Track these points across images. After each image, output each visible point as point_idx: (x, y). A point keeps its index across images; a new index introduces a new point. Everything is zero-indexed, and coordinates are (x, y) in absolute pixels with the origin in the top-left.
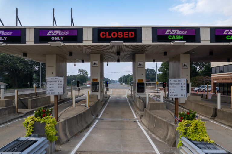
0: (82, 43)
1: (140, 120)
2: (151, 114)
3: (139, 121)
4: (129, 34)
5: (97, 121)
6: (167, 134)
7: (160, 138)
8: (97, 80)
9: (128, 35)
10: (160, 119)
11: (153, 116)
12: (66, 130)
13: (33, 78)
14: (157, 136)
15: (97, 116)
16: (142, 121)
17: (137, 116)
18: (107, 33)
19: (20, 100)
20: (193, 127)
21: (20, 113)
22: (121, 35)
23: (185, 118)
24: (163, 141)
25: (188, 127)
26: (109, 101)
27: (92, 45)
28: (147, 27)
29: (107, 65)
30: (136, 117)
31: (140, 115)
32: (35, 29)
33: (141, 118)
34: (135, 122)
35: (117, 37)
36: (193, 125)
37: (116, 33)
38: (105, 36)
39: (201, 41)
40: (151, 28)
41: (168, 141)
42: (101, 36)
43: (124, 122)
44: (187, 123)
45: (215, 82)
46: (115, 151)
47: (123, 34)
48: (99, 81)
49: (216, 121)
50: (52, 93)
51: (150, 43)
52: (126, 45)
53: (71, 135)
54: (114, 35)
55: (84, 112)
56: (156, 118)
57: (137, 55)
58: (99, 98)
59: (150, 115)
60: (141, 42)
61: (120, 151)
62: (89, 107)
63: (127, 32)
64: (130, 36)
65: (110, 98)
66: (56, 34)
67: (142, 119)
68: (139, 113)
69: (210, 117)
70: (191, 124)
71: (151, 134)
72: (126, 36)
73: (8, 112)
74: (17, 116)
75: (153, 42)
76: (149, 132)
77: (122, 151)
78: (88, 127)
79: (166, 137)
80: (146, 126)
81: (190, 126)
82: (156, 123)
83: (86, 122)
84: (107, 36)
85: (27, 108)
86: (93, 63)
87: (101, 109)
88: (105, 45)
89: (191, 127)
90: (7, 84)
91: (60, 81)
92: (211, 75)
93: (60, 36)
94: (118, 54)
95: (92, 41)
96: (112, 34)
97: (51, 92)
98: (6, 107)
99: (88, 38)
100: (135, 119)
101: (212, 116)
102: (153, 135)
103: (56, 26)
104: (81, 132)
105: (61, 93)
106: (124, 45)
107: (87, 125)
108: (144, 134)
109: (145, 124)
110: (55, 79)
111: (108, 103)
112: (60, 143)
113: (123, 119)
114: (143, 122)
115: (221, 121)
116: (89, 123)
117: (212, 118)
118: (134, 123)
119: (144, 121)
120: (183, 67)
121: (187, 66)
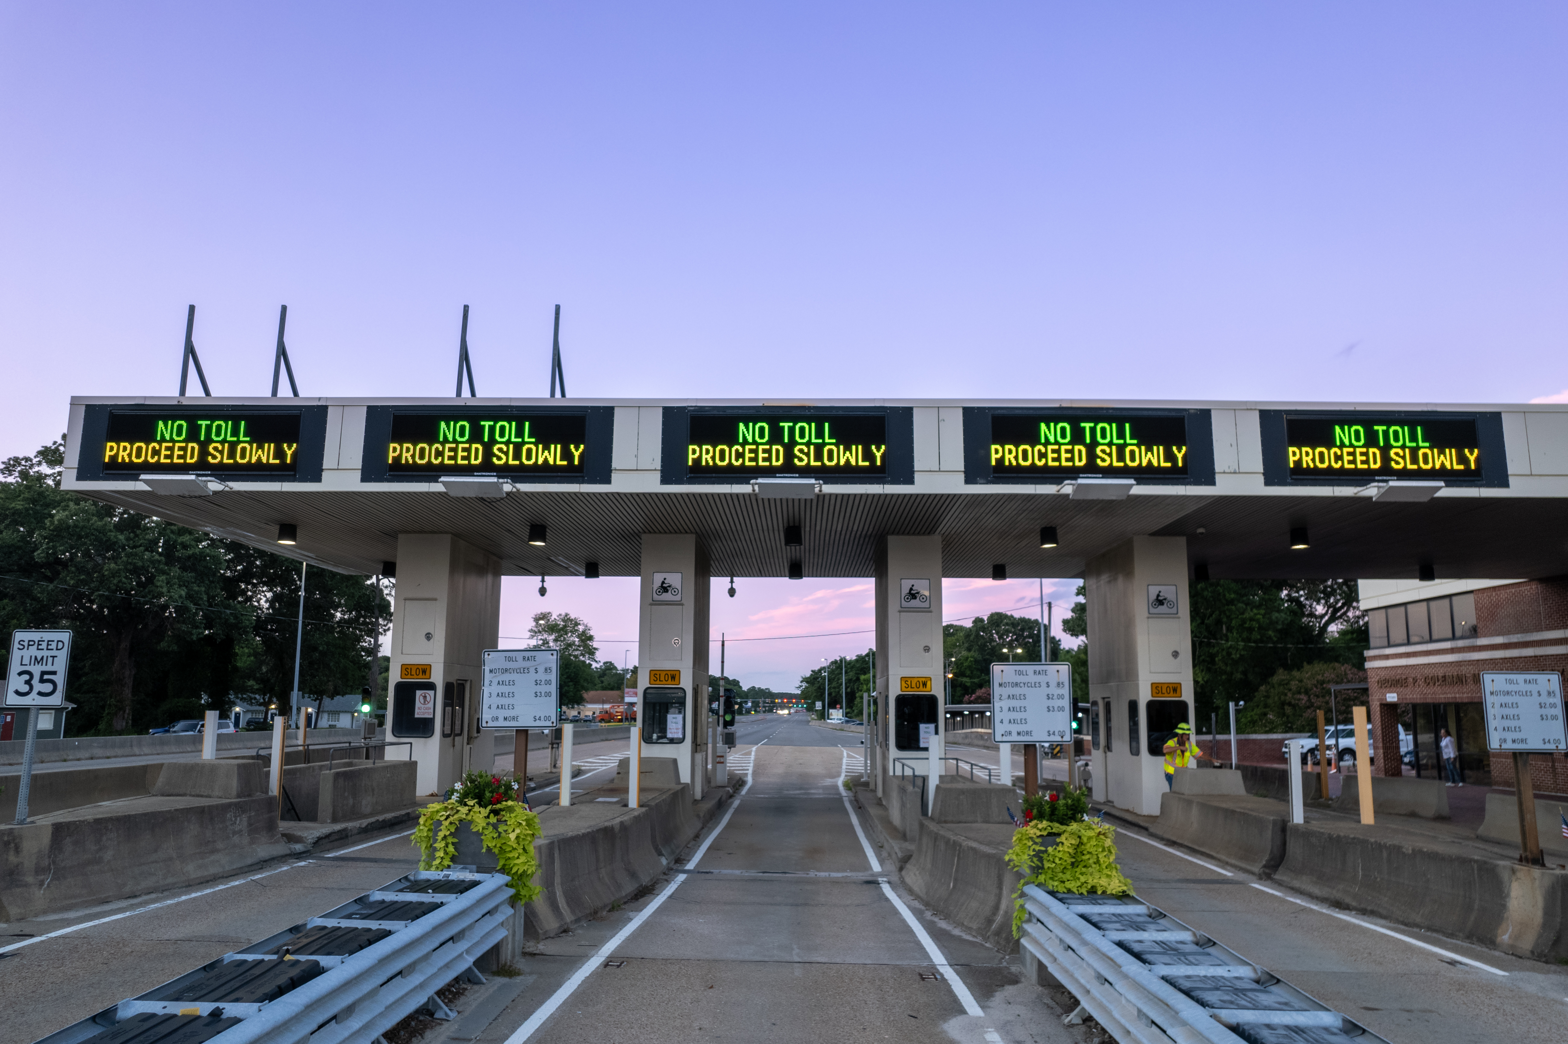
0: (608, 481)
1: (895, 878)
2: (941, 832)
3: (889, 882)
5: (682, 877)
6: (997, 908)
7: (968, 929)
8: (674, 676)
10: (974, 850)
11: (948, 841)
12: (553, 884)
13: (236, 669)
14: (960, 924)
15: (680, 861)
16: (903, 881)
17: (882, 862)
20: (1067, 850)
21: (290, 838)
23: (1041, 817)
24: (979, 940)
25: (1050, 849)
26: (736, 803)
27: (656, 494)
28: (938, 405)
29: (732, 592)
30: (876, 866)
31: (900, 855)
32: (369, 407)
33: (901, 869)
34: (873, 883)
36: (1067, 843)
39: (1217, 477)
40: (960, 414)
41: (998, 933)
43: (814, 882)
44: (1045, 833)
45: (1392, 697)
46: (766, 959)
48: (686, 682)
49: (1279, 884)
50: (505, 719)
51: (956, 485)
52: (830, 495)
53: (573, 912)
55: (622, 823)
56: (960, 846)
57: (893, 541)
58: (685, 776)
59: (936, 838)
60: (910, 481)
61: (788, 959)
62: (644, 809)
65: (744, 791)
67: (903, 873)
68: (897, 850)
69: (1256, 869)
70: (1062, 839)
71: (936, 919)
73: (250, 825)
74: (281, 849)
75: (968, 481)
76: (928, 915)
77: (797, 959)
78: (642, 896)
79: (990, 921)
80: (917, 897)
81: (1057, 845)
82: (957, 871)
83: (633, 875)
85: (312, 817)
86: (657, 584)
87: (697, 838)
88: (725, 495)
89: (1060, 848)
90: (72, 705)
91: (541, 669)
92: (1367, 653)
94: (793, 534)
95: (658, 475)
97: (502, 714)
98: (238, 796)
99: (636, 456)
100: (873, 875)
101: (1268, 861)
102: (943, 924)
103: (473, 394)
104: (614, 907)
105: (547, 718)
106: (821, 497)
107: (637, 885)
108: (904, 921)
109: (916, 889)
110: (524, 658)
111: (731, 811)
112: (536, 932)
113: (812, 874)
114: (908, 880)
115: (1296, 884)
116: (645, 880)
117: (1267, 871)
118: (865, 887)
119: (914, 877)
120: (1152, 610)
121: (1174, 605)
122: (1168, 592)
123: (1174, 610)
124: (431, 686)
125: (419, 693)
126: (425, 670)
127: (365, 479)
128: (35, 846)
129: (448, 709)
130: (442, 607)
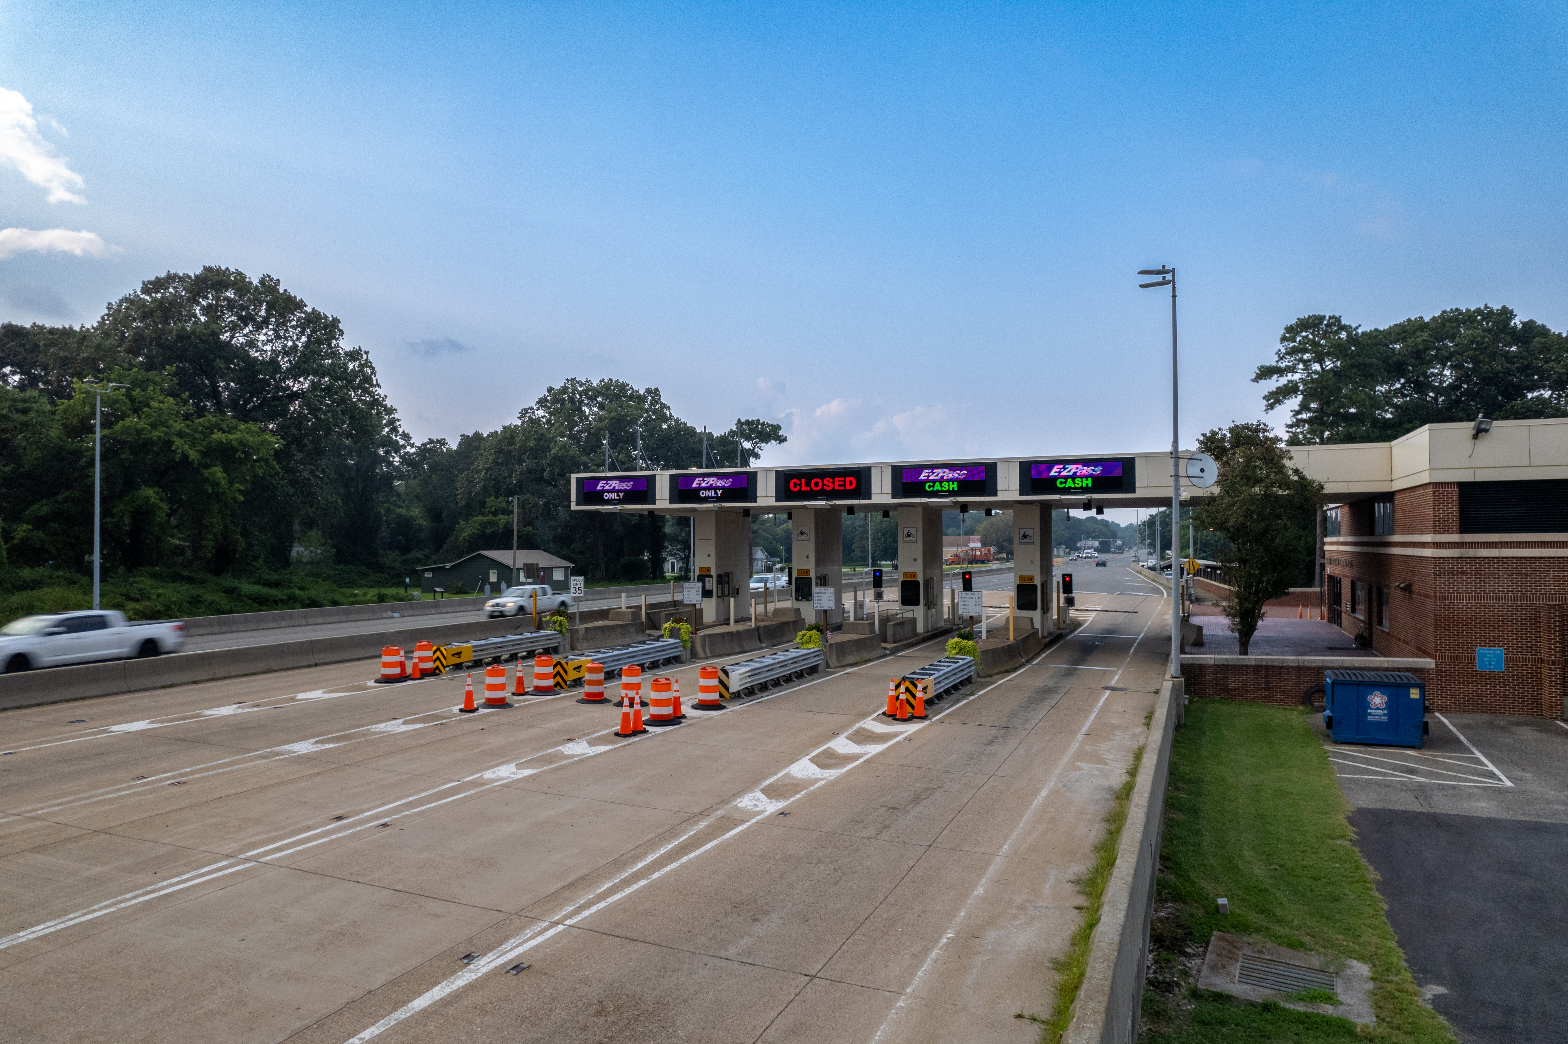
0: (755, 501)
4: (844, 481)
8: (807, 572)
9: (844, 485)
18: (803, 481)
22: (828, 484)
27: (773, 506)
28: (881, 465)
32: (670, 475)
35: (823, 488)
37: (819, 481)
38: (798, 488)
39: (997, 492)
40: (890, 468)
42: (792, 488)
47: (833, 483)
48: (812, 575)
51: (889, 499)
54: (817, 484)
60: (870, 498)
63: (843, 479)
64: (848, 487)
66: (708, 485)
72: (840, 486)
75: (894, 497)
84: (804, 489)
88: (798, 505)
90: (572, 565)
93: (715, 489)
95: (774, 499)
96: (813, 482)
99: (766, 491)
120: (1021, 541)
121: (1032, 538)
122: (1029, 532)
123: (1032, 541)
124: (711, 576)
125: (706, 579)
126: (708, 570)
127: (671, 503)
128: (582, 633)
129: (720, 586)
130: (713, 543)
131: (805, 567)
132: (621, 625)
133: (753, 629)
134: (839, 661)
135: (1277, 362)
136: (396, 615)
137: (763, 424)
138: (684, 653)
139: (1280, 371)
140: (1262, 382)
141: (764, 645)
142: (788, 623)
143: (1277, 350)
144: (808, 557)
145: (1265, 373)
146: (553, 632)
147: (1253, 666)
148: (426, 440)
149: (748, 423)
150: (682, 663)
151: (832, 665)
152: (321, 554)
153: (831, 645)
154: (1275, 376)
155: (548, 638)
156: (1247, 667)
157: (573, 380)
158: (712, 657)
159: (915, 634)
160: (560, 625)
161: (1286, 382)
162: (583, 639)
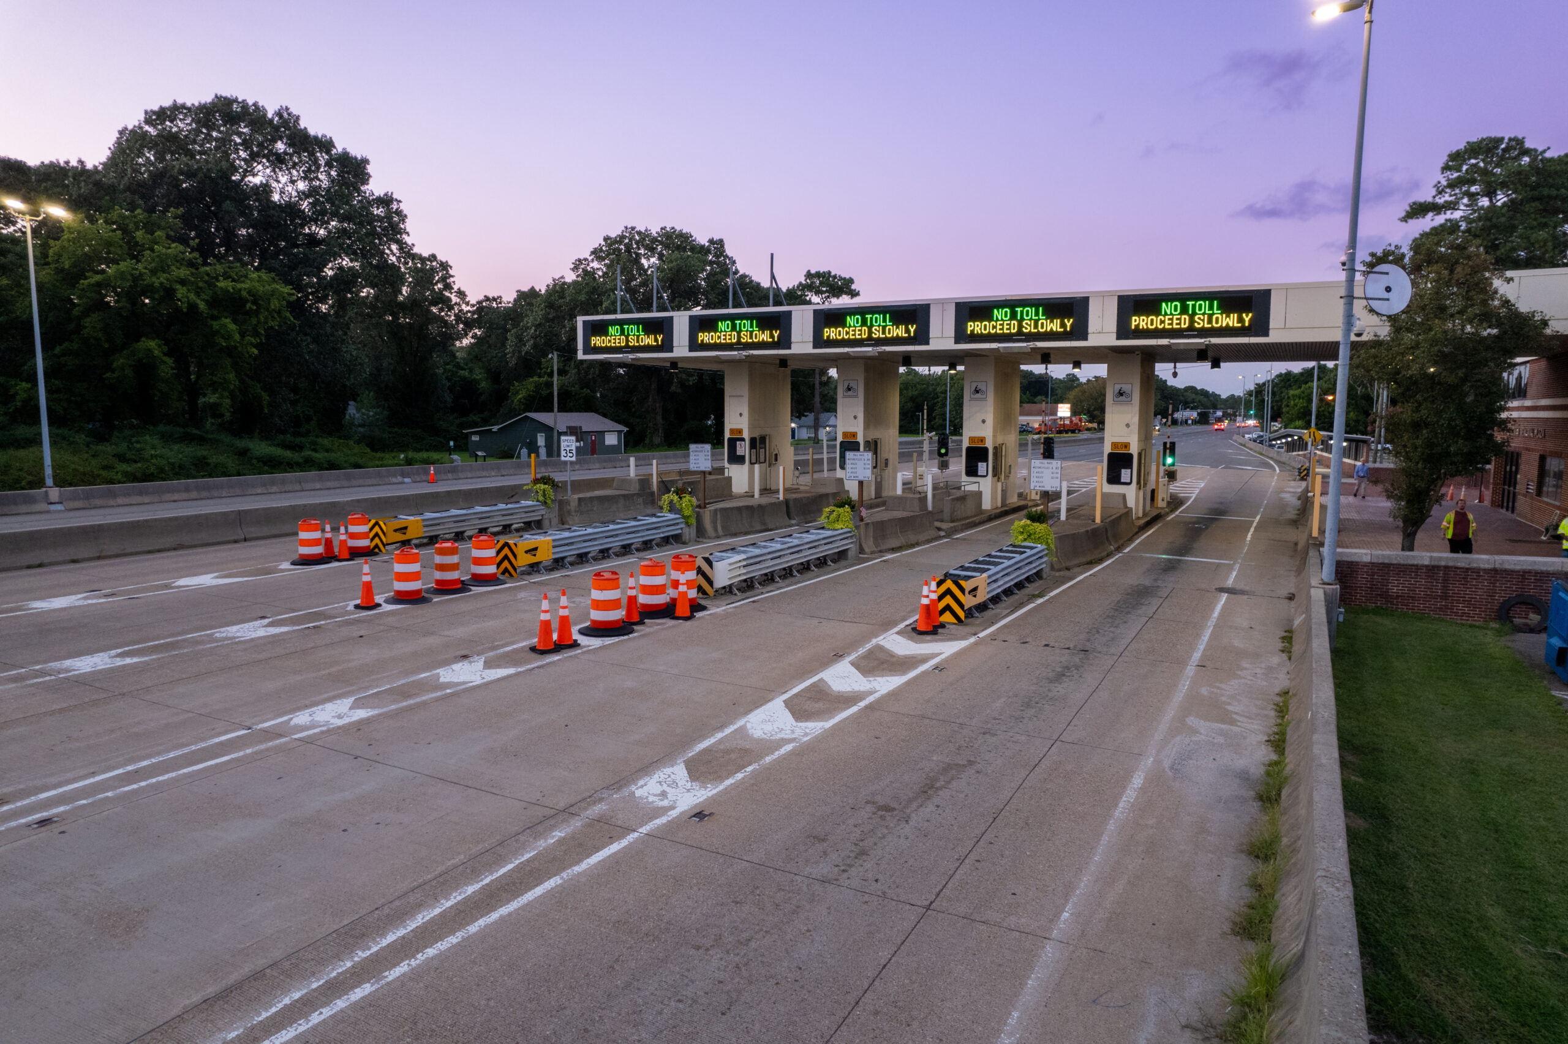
0: (790, 348)
8: (854, 435)
19: (663, 482)
27: (810, 354)
28: (942, 302)
32: (690, 316)
39: (1088, 335)
40: (953, 305)
48: (860, 439)
52: (889, 352)
57: (967, 361)
60: (928, 344)
75: (958, 342)
86: (845, 386)
90: (626, 429)
95: (810, 344)
99: (802, 335)
106: (884, 353)
120: (1116, 399)
121: (1130, 396)
122: (1126, 388)
123: (1129, 399)
124: (743, 440)
125: (738, 443)
126: (740, 431)
127: (690, 350)
128: (574, 504)
129: (754, 451)
130: (746, 400)
131: (852, 430)
132: (624, 496)
133: (781, 503)
134: (877, 545)
135: (1434, 197)
136: (407, 480)
137: (835, 277)
138: (686, 530)
139: (1436, 208)
140: (1410, 221)
141: (793, 522)
142: (826, 495)
143: (1435, 182)
144: (855, 417)
145: (1418, 210)
146: (535, 503)
147: (1426, 566)
148: (481, 298)
149: (818, 275)
150: (684, 543)
151: (867, 550)
152: (373, 416)
153: (867, 525)
154: (1430, 214)
155: (528, 510)
156: (1417, 567)
157: (633, 228)
158: (725, 535)
159: (980, 511)
160: (544, 495)
161: (1443, 221)
162: (575, 511)
